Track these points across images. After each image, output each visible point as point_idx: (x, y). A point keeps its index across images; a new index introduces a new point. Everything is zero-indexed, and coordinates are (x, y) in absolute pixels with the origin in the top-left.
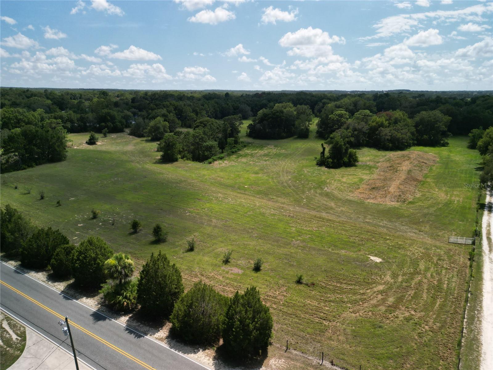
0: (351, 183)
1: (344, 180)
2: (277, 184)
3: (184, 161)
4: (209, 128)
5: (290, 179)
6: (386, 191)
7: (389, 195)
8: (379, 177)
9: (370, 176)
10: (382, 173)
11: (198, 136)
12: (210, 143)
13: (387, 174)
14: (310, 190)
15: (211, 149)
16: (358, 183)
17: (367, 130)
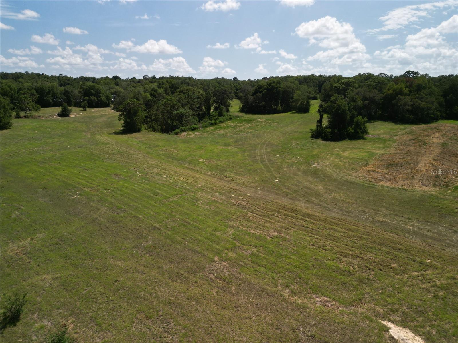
0: (355, 158)
1: (346, 154)
2: (247, 158)
3: (149, 132)
4: (187, 96)
5: (268, 153)
6: (411, 169)
7: (419, 176)
8: (398, 151)
9: (385, 150)
10: (402, 147)
11: (169, 104)
12: (180, 111)
13: (410, 148)
14: (291, 166)
15: (182, 119)
16: (367, 158)
17: (381, 100)
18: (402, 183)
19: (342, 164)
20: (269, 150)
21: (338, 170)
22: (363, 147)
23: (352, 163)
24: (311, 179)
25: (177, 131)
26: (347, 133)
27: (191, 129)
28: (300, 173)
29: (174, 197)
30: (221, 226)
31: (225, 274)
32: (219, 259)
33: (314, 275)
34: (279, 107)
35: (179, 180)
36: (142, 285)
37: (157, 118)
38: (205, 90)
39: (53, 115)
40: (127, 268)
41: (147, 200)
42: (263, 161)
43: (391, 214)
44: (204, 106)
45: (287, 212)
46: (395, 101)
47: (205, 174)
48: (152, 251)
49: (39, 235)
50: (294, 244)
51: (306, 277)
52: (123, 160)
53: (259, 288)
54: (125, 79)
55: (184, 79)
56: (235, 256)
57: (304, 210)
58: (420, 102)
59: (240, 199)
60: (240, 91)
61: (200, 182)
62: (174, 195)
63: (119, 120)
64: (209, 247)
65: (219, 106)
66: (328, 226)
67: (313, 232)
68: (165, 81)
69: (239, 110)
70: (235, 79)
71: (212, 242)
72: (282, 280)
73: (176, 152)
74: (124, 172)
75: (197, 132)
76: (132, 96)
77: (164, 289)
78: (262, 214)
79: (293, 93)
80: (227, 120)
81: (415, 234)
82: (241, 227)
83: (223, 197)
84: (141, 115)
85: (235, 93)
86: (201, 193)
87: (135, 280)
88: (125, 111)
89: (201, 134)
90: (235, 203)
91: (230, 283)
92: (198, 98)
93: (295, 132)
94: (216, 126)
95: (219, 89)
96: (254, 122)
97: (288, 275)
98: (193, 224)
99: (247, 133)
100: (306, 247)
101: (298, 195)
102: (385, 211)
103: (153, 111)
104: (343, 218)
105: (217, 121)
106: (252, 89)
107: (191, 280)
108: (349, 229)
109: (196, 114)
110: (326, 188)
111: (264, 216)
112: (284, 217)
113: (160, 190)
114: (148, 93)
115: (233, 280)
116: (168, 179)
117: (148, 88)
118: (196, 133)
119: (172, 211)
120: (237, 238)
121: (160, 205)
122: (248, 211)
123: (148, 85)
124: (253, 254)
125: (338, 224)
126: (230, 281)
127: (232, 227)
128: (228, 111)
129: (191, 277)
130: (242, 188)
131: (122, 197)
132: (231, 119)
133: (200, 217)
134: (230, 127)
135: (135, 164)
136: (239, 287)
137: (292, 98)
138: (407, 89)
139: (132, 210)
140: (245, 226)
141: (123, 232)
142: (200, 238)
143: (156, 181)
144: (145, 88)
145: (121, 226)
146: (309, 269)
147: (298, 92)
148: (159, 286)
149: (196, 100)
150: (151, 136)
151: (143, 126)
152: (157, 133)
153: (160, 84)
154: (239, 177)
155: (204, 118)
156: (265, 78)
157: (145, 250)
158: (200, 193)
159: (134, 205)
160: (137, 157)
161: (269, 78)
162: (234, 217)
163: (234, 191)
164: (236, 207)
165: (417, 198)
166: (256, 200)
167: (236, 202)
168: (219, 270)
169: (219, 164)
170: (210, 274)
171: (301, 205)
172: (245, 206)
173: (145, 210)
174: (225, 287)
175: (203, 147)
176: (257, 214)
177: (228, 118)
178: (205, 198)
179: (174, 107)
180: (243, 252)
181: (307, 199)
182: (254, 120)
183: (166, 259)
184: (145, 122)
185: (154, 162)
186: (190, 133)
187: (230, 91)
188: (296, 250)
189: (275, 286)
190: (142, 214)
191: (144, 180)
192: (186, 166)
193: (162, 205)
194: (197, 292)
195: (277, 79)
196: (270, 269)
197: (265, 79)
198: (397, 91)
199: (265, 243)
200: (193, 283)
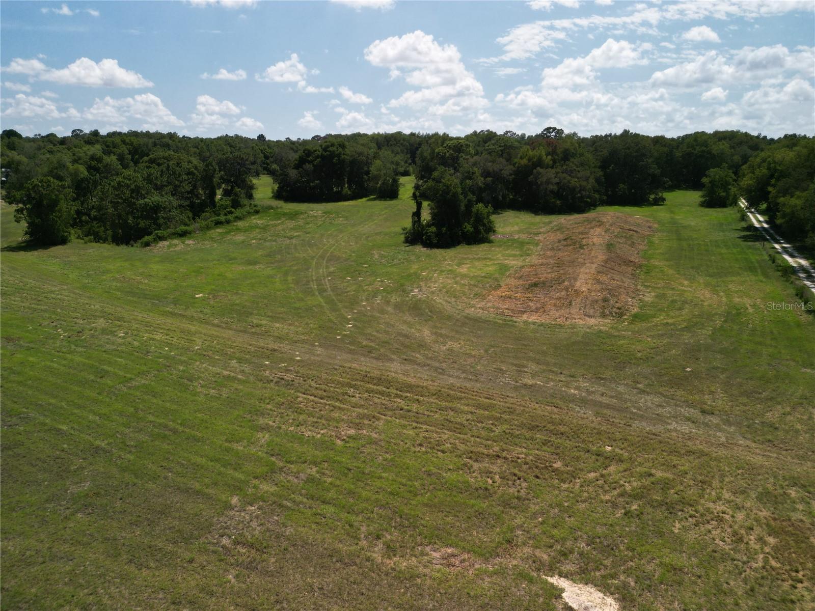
0: (478, 276)
1: (463, 270)
2: (292, 285)
3: (86, 243)
4: (164, 169)
5: (330, 274)
6: (567, 289)
7: (579, 300)
8: (544, 261)
9: (524, 260)
10: (549, 253)
11: (128, 186)
12: (152, 199)
13: (560, 254)
14: (373, 297)
15: (156, 214)
16: (497, 275)
17: (511, 175)
18: (554, 315)
19: (458, 288)
20: (332, 269)
21: (453, 300)
22: (490, 256)
23: (475, 286)
24: (410, 319)
25: (146, 238)
26: (463, 233)
27: (177, 234)
28: (389, 309)
29: (142, 378)
30: (244, 430)
31: (254, 533)
32: (240, 501)
33: (426, 505)
34: (346, 190)
35: (154, 339)
36: (66, 588)
37: (104, 214)
38: (203, 159)
40: (28, 553)
41: (80, 389)
42: (322, 291)
43: (544, 371)
44: (203, 189)
45: (371, 386)
46: (532, 176)
47: (207, 323)
48: (90, 505)
50: (387, 449)
51: (413, 513)
52: (26, 304)
53: (325, 552)
54: (31, 135)
55: (158, 136)
56: (273, 489)
57: (401, 378)
58: (569, 178)
59: (281, 368)
60: (272, 160)
61: (199, 341)
62: (141, 374)
63: (18, 221)
64: (220, 478)
65: (233, 187)
66: (444, 404)
67: (418, 418)
68: (117, 140)
69: (272, 195)
70: (261, 137)
71: (224, 466)
72: (368, 526)
73: (146, 281)
74: (28, 331)
75: (189, 239)
76: (46, 169)
77: (118, 590)
78: (325, 394)
79: (368, 164)
80: (249, 213)
81: (584, 402)
82: (283, 427)
83: (247, 368)
84: (64, 209)
85: (264, 164)
86: (201, 363)
87: (48, 580)
88: (30, 203)
89: (198, 243)
90: (271, 378)
91: (265, 550)
92: (189, 173)
93: (376, 234)
94: (229, 227)
95: (231, 156)
96: (302, 216)
97: (377, 514)
98: (183, 432)
99: (291, 238)
100: (409, 451)
101: (390, 349)
102: (533, 367)
103: (94, 201)
104: (468, 385)
105: (230, 217)
106: (294, 157)
107: (179, 558)
108: (479, 406)
109: (186, 203)
110: (436, 333)
111: (329, 397)
112: (366, 395)
113: (110, 363)
114: (81, 164)
115: (270, 543)
116: (129, 339)
117: (82, 155)
118: (187, 242)
119: (136, 409)
120: (277, 452)
121: (111, 398)
122: (299, 391)
123: (81, 148)
124: (310, 480)
125: (461, 399)
126: (265, 545)
127: (265, 428)
128: (250, 197)
129: (180, 550)
130: (285, 347)
131: (21, 388)
132: (257, 212)
133: (199, 415)
134: (257, 227)
135: (54, 313)
136: (284, 554)
137: (368, 173)
138: (549, 157)
139: (45, 416)
140: (292, 423)
141: (21, 467)
142: (199, 460)
143: (101, 346)
144: (74, 155)
145: (19, 455)
146: (416, 495)
147: (378, 162)
148: (106, 585)
149: (185, 177)
150: (90, 251)
151: (73, 232)
152: (105, 245)
153: (108, 146)
154: (277, 325)
155: (203, 212)
156: (317, 136)
157: (74, 504)
158: (198, 363)
159: (50, 404)
160: (59, 297)
161: (325, 138)
162: (269, 407)
163: (269, 352)
164: (273, 387)
165: (579, 338)
166: (312, 367)
167: (274, 375)
168: (240, 526)
169: (237, 302)
170: (223, 536)
171: (395, 369)
172: (291, 383)
173: (76, 411)
174: (255, 560)
175: (202, 268)
176: (315, 396)
177: (252, 211)
178: (209, 374)
179: (138, 192)
180: (290, 478)
181: (405, 357)
182: (302, 213)
183: (122, 518)
184: (76, 222)
185: (97, 306)
186: (176, 241)
187: (251, 159)
188: (392, 460)
189: (356, 541)
190: (68, 421)
191: (73, 347)
192: (168, 309)
193: (114, 398)
194: (193, 583)
195: (339, 140)
196: (344, 507)
197: (317, 138)
198: (535, 160)
199: (331, 454)
200: (185, 565)
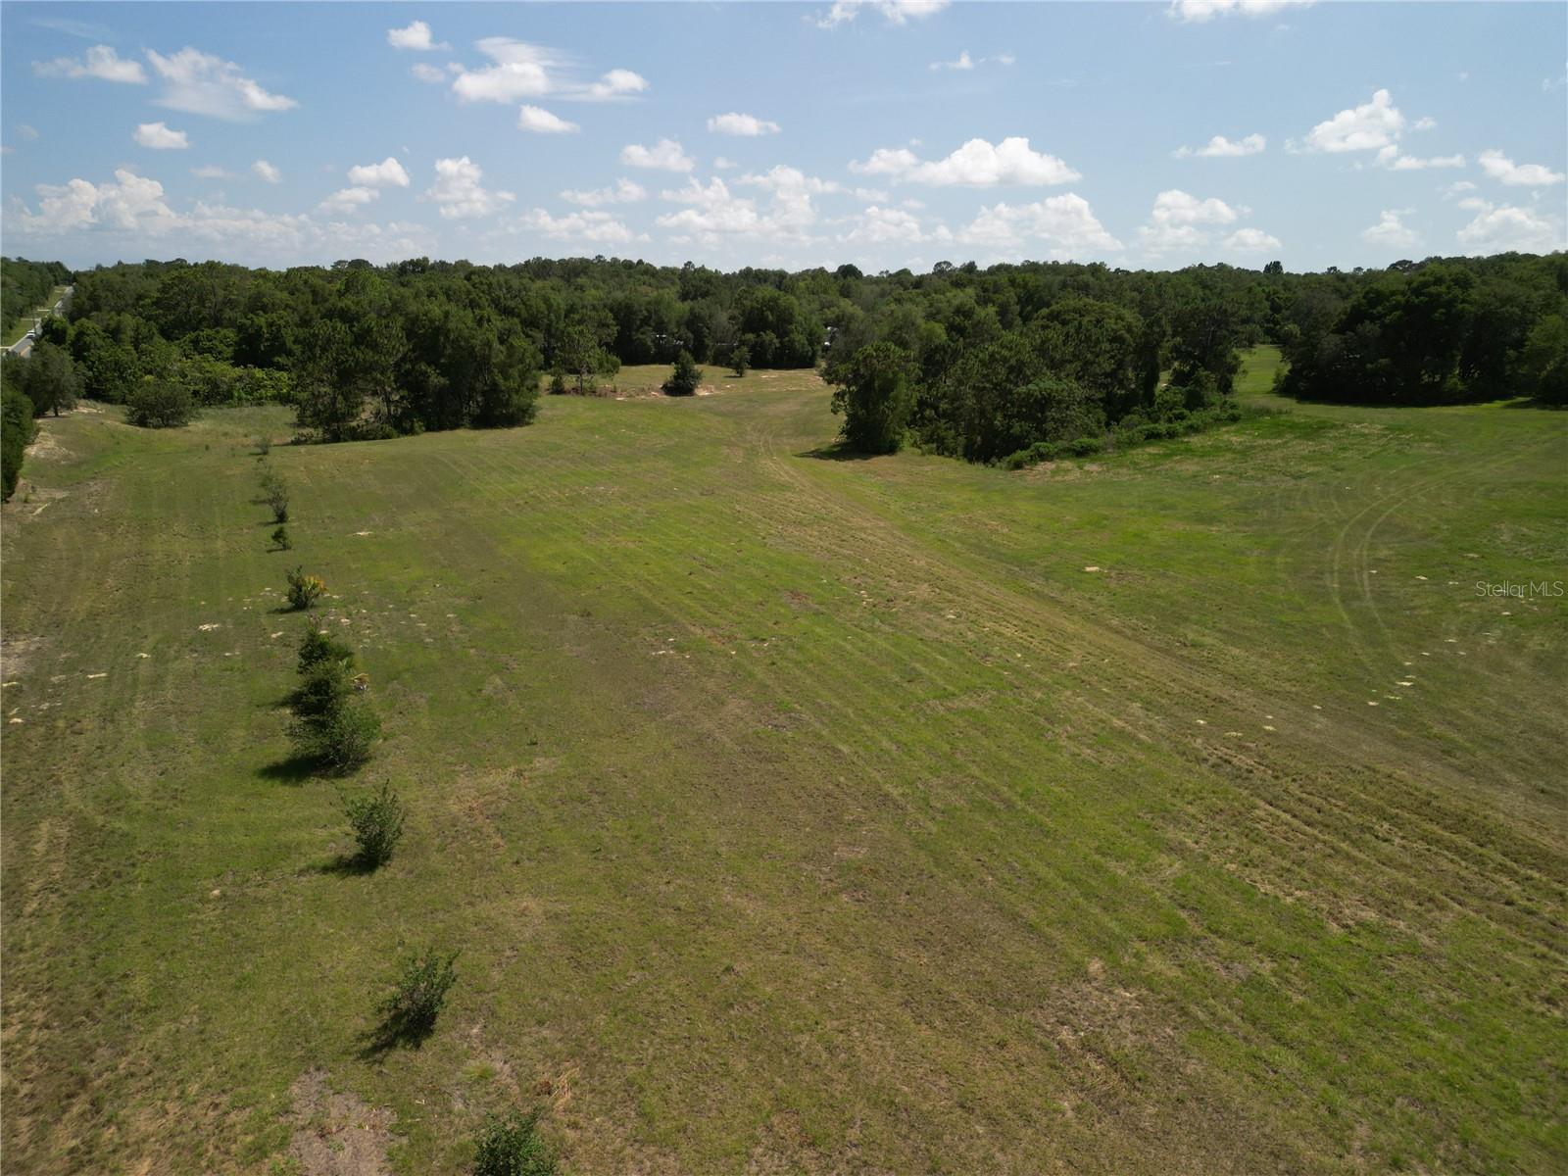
2: (1283, 576)
3: (923, 454)
4: (1072, 330)
5: (1377, 562)
11: (1005, 360)
12: (1042, 385)
14: (1480, 629)
15: (1043, 413)
20: (1383, 553)
25: (1019, 455)
27: (1073, 450)
28: (1519, 664)
29: (971, 697)
30: (1134, 839)
31: (1123, 1043)
32: (1105, 971)
33: (1543, 1146)
34: (1454, 381)
35: (1000, 635)
36: (810, 1006)
37: (958, 408)
38: (1145, 310)
39: (650, 388)
40: (770, 929)
41: (876, 693)
42: (1349, 597)
44: (1135, 369)
45: (1436, 828)
47: (1097, 622)
48: (862, 886)
49: (541, 763)
50: (1453, 980)
51: (1499, 1148)
52: (825, 544)
53: (1264, 1141)
54: (875, 274)
55: (1074, 270)
56: (1174, 973)
57: (1522, 830)
59: (1228, 739)
60: (1286, 313)
61: (1077, 653)
62: (974, 690)
63: (835, 412)
64: (1074, 914)
65: (1194, 368)
67: (1554, 937)
68: (1004, 279)
69: (1273, 386)
70: (1275, 267)
71: (1086, 896)
72: (1375, 1130)
73: (1006, 530)
74: (819, 586)
75: (1093, 461)
76: (886, 330)
77: (879, 1043)
78: (1317, 816)
79: (1525, 323)
80: (1218, 420)
82: (1214, 858)
83: (1160, 724)
84: (903, 397)
85: (1268, 321)
86: (1075, 694)
87: (789, 982)
88: (856, 384)
89: (1108, 471)
90: (1205, 754)
91: (1138, 1084)
92: (1116, 339)
93: (1517, 485)
94: (1172, 445)
95: (1202, 306)
96: (1333, 433)
97: (1403, 1113)
98: (1023, 810)
99: (1297, 477)
100: (1514, 1005)
101: (1501, 757)
103: (947, 384)
105: (1178, 426)
106: (1338, 307)
107: (983, 1030)
109: (1099, 395)
111: (1327, 826)
112: (1421, 846)
113: (926, 661)
114: (940, 321)
115: (1151, 1074)
116: (961, 627)
117: (944, 305)
118: (1088, 467)
119: (953, 747)
120: (1192, 903)
121: (918, 719)
122: (1259, 796)
123: (944, 294)
124: (1254, 982)
126: (1139, 1073)
127: (1177, 850)
128: (1226, 387)
129: (985, 1017)
130: (1245, 698)
131: (798, 672)
132: (1234, 419)
133: (1056, 789)
134: (1229, 448)
135: (860, 563)
136: (1175, 1109)
137: (1519, 344)
139: (823, 723)
140: (1235, 857)
141: (780, 794)
142: (1042, 870)
143: (916, 628)
144: (931, 305)
145: (780, 774)
146: (1516, 1111)
147: (1553, 320)
148: (865, 1026)
149: (1106, 346)
150: (926, 468)
151: (908, 434)
152: (952, 461)
153: (985, 290)
154: (1236, 651)
155: (1128, 413)
156: (1402, 263)
157: (840, 876)
158: (1068, 693)
159: (831, 707)
160: (871, 538)
161: (1421, 265)
162: (1191, 810)
163: (1208, 703)
164: (1206, 773)
166: (1298, 754)
167: (1211, 750)
168: (1099, 1019)
169: (1162, 591)
170: (1063, 1024)
171: (1509, 806)
172: (1245, 775)
173: (865, 727)
174: (1116, 1094)
175: (1106, 518)
176: (1295, 816)
177: (1224, 416)
178: (1086, 718)
179: (1020, 372)
180: (1211, 964)
181: (1542, 784)
182: (1334, 427)
183: (905, 926)
184: (915, 420)
185: (922, 563)
186: (1067, 464)
187: (1244, 313)
188: (1461, 1009)
189: (1339, 1150)
190: (852, 740)
191: (878, 623)
192: (1033, 585)
193: (923, 720)
194: (999, 1086)
195: (1456, 269)
196: (1322, 1067)
197: (1403, 265)
199: (1312, 946)
200: (991, 1048)
